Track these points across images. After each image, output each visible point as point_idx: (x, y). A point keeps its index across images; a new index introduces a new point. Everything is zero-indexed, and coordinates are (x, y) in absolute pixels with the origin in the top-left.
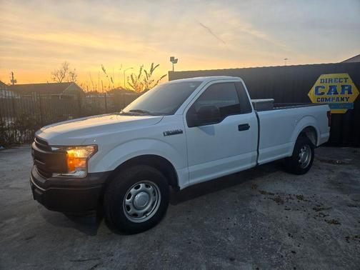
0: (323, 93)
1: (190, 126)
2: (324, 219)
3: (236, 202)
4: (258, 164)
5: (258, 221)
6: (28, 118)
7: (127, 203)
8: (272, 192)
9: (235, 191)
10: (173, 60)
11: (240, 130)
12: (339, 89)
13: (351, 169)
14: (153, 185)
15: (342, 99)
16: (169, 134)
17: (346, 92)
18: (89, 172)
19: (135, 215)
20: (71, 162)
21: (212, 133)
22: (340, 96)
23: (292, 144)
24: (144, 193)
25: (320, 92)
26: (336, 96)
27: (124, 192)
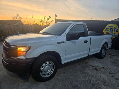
0: (108, 31)
1: (67, 40)
2: (114, 77)
3: (81, 69)
4: (89, 55)
5: (91, 78)
6: (3, 32)
7: (41, 70)
8: (93, 66)
9: (79, 64)
10: (56, 16)
11: (84, 43)
12: (113, 30)
13: (118, 58)
14: (52, 63)
15: (114, 33)
16: (59, 43)
17: (116, 31)
18: (27, 57)
19: (44, 74)
20: (19, 53)
21: (75, 43)
22: (113, 32)
23: (100, 48)
24: (48, 66)
25: (107, 30)
26: (112, 32)
27: (41, 65)
